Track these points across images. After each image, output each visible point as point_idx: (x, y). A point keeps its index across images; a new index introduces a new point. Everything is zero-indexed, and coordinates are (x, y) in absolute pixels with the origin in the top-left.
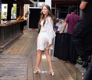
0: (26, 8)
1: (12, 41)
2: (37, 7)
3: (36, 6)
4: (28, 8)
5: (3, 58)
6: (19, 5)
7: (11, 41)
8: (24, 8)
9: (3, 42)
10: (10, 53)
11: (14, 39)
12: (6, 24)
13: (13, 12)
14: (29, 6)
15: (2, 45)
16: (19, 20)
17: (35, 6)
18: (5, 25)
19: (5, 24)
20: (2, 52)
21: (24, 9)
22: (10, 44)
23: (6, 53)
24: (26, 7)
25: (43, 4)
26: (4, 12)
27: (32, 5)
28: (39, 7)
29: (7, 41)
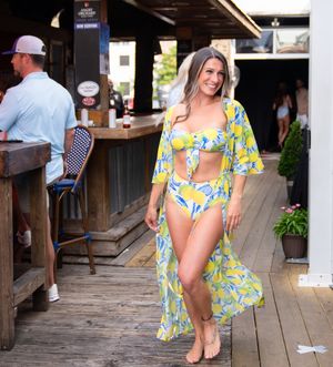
2: (271, 52)
3: (266, 46)
5: (119, 285)
6: (189, 42)
9: (120, 213)
13: (158, 80)
14: (233, 49)
15: (114, 225)
17: (262, 48)
20: (115, 257)
23: (132, 263)
25: (298, 38)
27: (248, 43)
28: (278, 52)
29: (136, 207)
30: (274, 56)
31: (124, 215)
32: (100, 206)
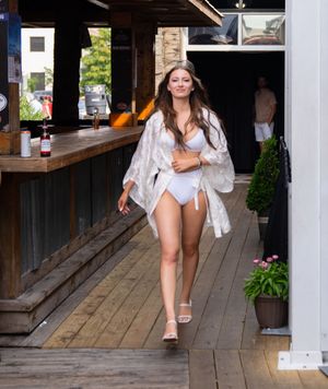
0: (170, 49)
1: (89, 262)
2: (235, 42)
3: (230, 34)
4: (178, 50)
5: (34, 376)
6: (128, 32)
7: (84, 260)
8: (158, 48)
9: (35, 271)
10: (75, 335)
11: (98, 247)
12: (54, 155)
14: (185, 39)
15: (28, 288)
16: (126, 125)
17: (223, 37)
18: (43, 165)
19: (44, 155)
20: (26, 334)
21: (158, 59)
22: (78, 279)
23: (51, 342)
24: (166, 43)
25: (269, 24)
26: (33, 75)
27: (204, 31)
28: (245, 41)
29: (56, 260)
30: (240, 47)
31: (41, 272)
32: (7, 262)
